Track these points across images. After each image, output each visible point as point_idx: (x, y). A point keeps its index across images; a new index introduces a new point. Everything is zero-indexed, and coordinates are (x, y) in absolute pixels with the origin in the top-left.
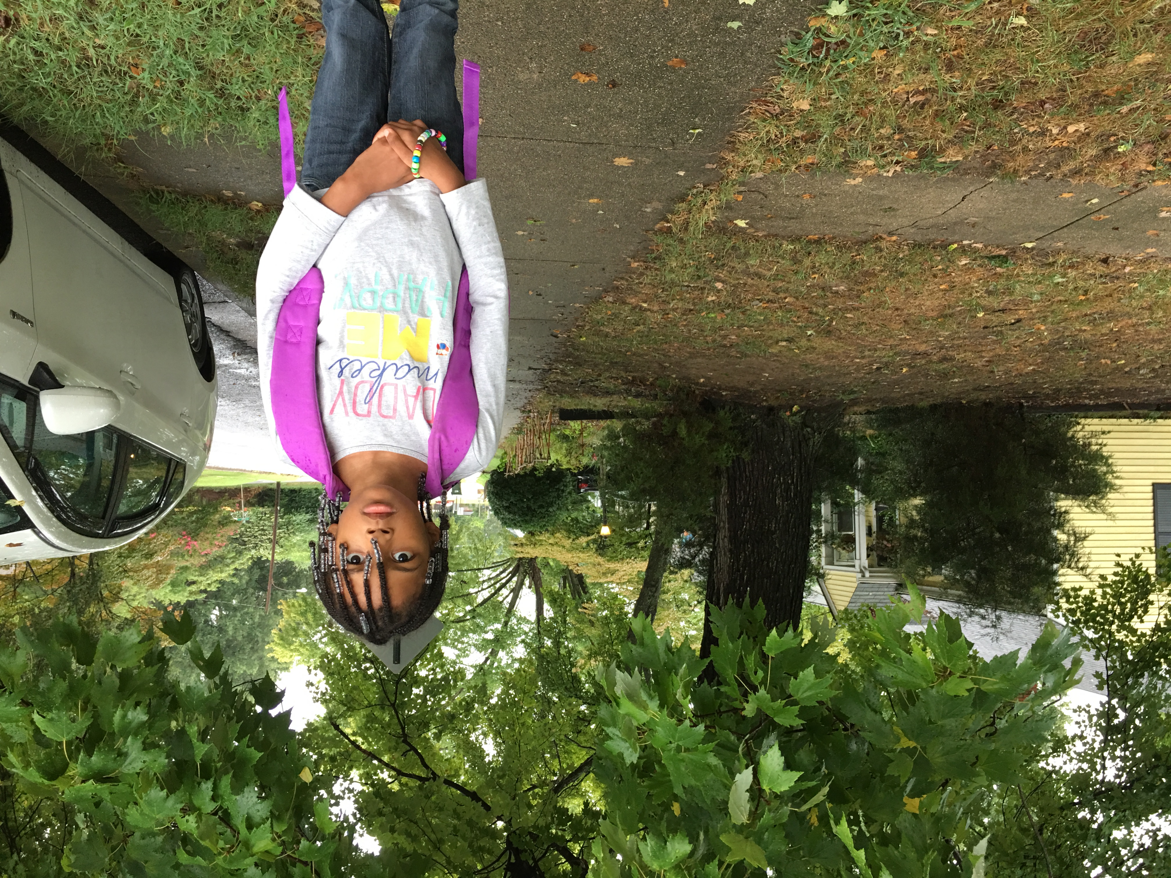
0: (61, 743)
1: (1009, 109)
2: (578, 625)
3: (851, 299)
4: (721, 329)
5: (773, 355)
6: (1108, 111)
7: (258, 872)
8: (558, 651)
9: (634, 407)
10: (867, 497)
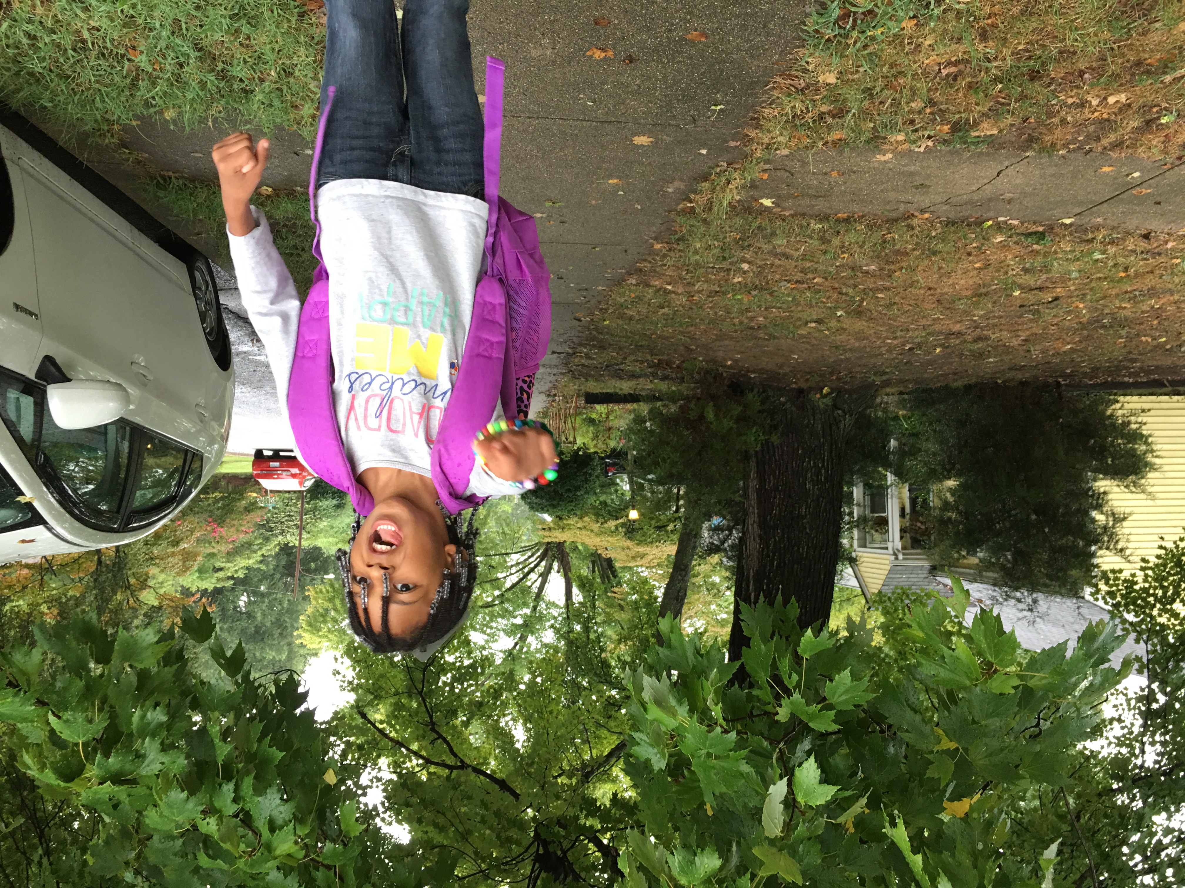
0: (77, 744)
1: (1046, 80)
2: (608, 610)
3: (883, 279)
4: (748, 310)
5: (802, 336)
6: (1150, 81)
7: (281, 876)
8: (588, 636)
9: (660, 391)
10: (900, 479)
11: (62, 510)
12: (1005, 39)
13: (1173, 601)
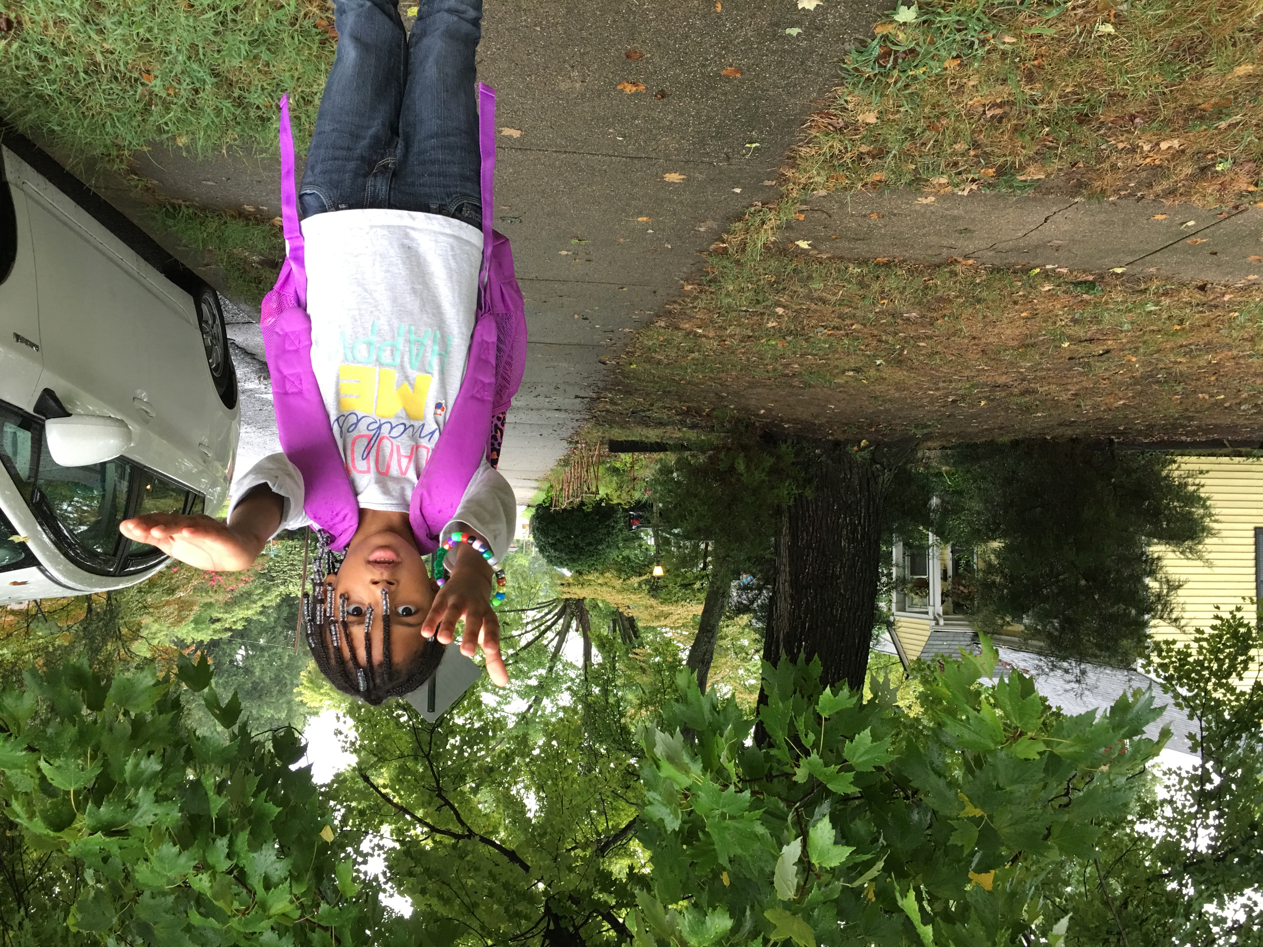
0: (68, 793)
1: (1095, 124)
2: (628, 672)
3: (924, 327)
4: (782, 356)
5: (839, 385)
6: (1204, 127)
7: (275, 936)
8: (607, 700)
9: (689, 440)
10: (942, 539)
11: (56, 551)
12: (1052, 81)
13: (1229, 675)
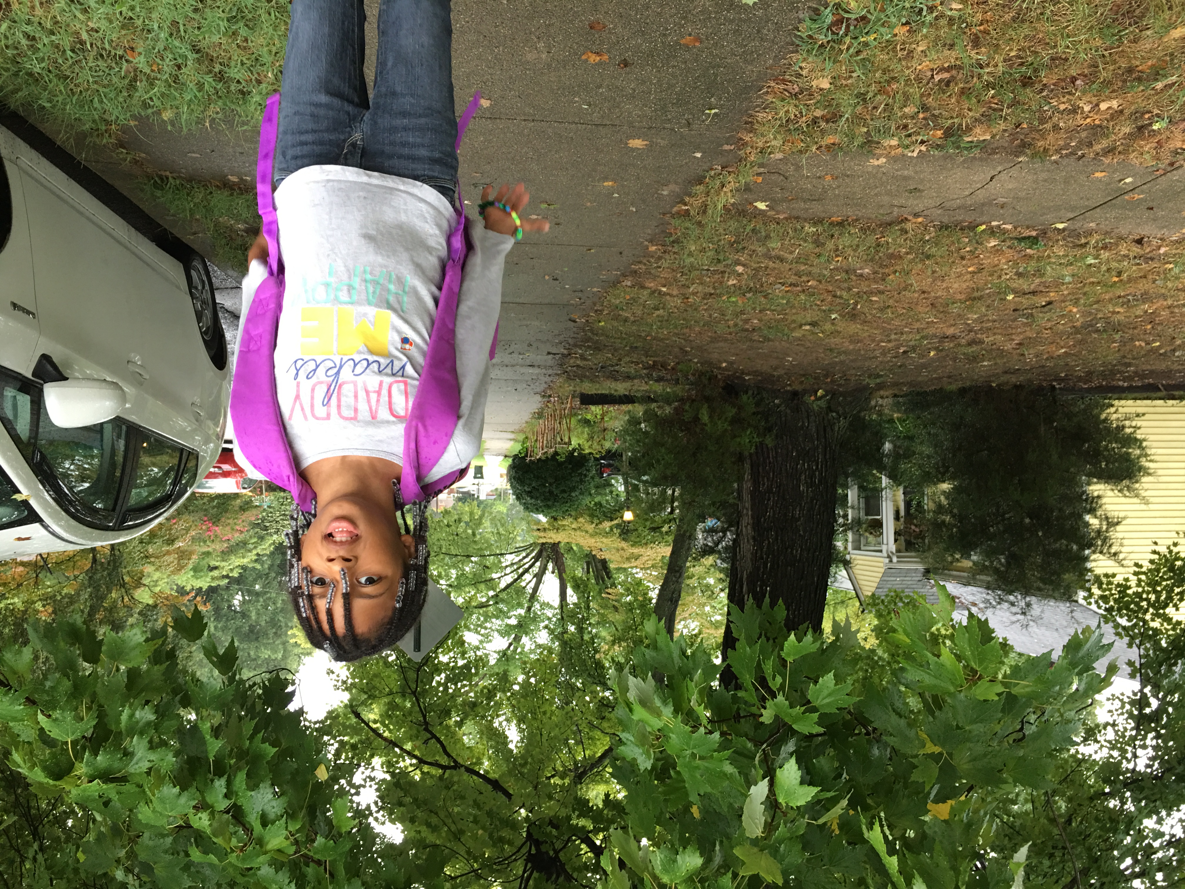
0: (66, 743)
1: (1038, 86)
2: (602, 611)
3: (876, 282)
4: (742, 312)
5: (797, 339)
6: (1142, 88)
7: (272, 871)
8: (582, 637)
9: (655, 392)
10: (894, 482)
11: (58, 508)
12: (997, 46)
13: (1166, 605)
